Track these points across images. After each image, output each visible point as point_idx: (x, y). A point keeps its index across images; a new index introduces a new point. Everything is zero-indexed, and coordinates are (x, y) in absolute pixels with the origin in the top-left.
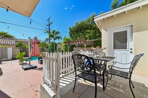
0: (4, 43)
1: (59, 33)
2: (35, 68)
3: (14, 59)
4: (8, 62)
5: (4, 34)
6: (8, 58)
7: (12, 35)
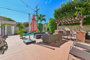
0: (9, 23)
1: (45, 16)
2: (34, 42)
3: (16, 34)
4: (12, 36)
5: (9, 19)
6: (12, 34)
7: (13, 20)
